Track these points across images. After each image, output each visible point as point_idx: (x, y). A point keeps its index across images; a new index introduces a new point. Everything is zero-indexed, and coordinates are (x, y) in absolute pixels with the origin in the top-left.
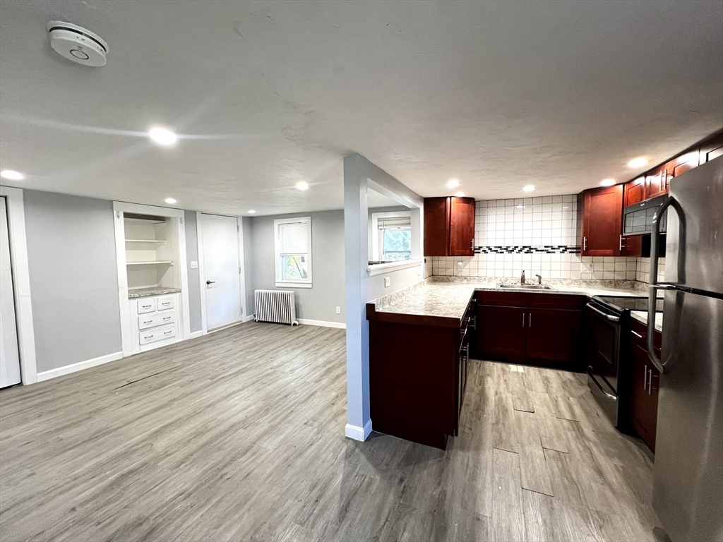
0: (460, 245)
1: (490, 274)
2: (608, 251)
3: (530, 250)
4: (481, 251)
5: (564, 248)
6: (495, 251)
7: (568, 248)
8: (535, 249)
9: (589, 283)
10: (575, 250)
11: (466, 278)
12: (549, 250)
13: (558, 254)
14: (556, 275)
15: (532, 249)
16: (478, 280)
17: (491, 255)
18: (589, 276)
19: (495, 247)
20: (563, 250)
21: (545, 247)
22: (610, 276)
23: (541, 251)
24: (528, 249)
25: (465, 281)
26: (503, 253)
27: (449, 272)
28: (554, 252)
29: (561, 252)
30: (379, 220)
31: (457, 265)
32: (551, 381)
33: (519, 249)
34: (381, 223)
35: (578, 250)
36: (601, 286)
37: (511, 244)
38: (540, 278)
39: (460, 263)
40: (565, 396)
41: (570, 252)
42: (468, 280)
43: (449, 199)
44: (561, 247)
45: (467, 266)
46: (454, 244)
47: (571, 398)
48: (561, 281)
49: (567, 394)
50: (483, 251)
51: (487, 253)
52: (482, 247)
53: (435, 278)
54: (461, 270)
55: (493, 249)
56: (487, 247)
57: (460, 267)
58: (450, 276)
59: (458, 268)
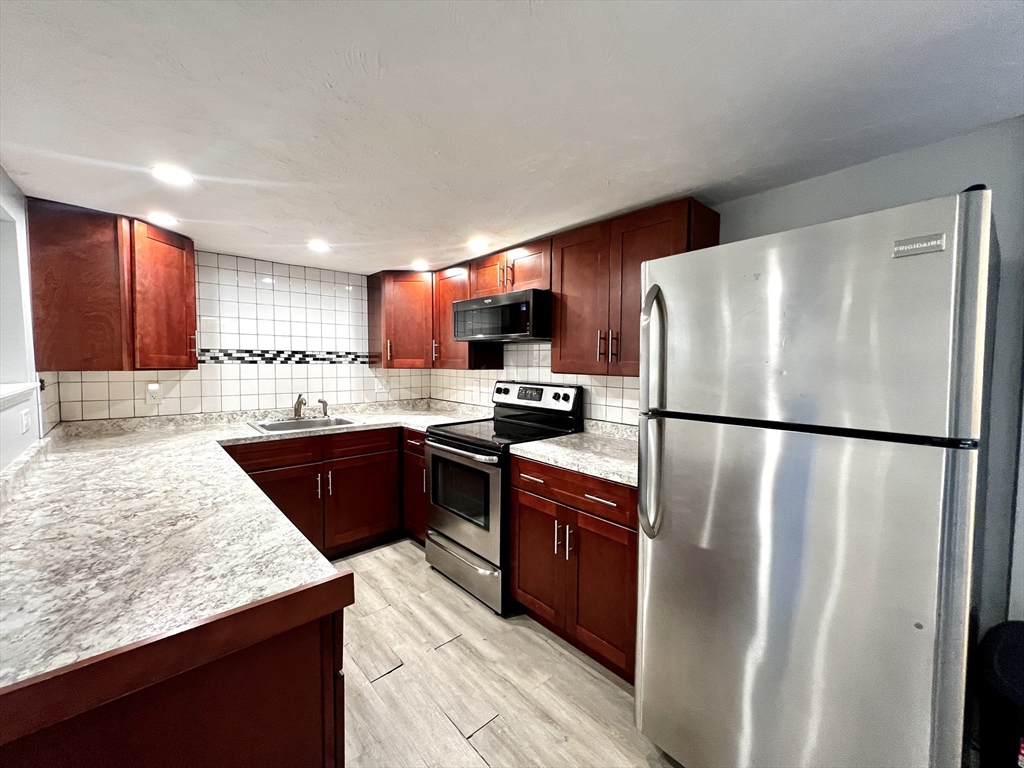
2: (419, 362)
3: (303, 358)
4: (206, 357)
5: (353, 357)
6: (238, 358)
7: (359, 357)
8: (311, 356)
9: (386, 406)
10: (367, 360)
11: (169, 420)
12: (333, 357)
13: (345, 368)
14: (344, 398)
15: (308, 356)
16: (205, 421)
17: (230, 368)
18: (384, 397)
19: (239, 351)
20: (353, 359)
21: (328, 353)
22: (406, 395)
23: (324, 359)
24: (301, 356)
25: (171, 427)
26: (255, 362)
27: (120, 410)
28: (341, 362)
29: (350, 362)
31: (146, 391)
32: (378, 577)
33: (285, 355)
35: (372, 360)
36: (398, 409)
37: (271, 346)
38: (325, 404)
39: (153, 387)
40: (412, 595)
41: (362, 363)
42: (177, 424)
43: (124, 224)
44: (350, 353)
45: (175, 392)
46: (147, 340)
47: (422, 595)
48: (352, 407)
49: (415, 592)
50: (212, 358)
51: (222, 362)
52: (208, 351)
53: (73, 428)
54: (155, 402)
55: (234, 355)
56: (221, 351)
57: (154, 395)
58: (124, 419)
59: (148, 397)
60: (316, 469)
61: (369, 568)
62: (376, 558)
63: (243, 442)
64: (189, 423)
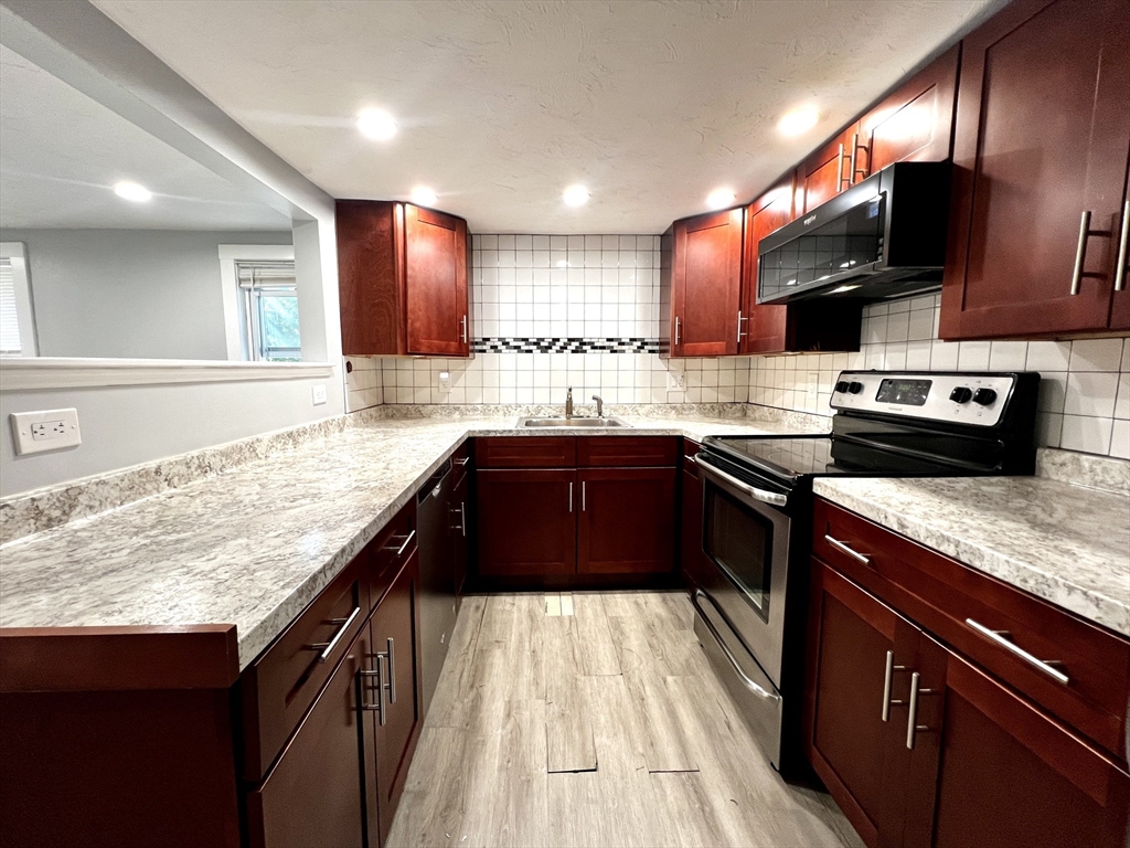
0: (434, 328)
1: (507, 397)
2: (718, 345)
3: (581, 346)
4: (487, 346)
5: (639, 344)
6: (516, 347)
7: (646, 344)
8: (589, 343)
9: (680, 410)
10: (657, 348)
11: (455, 409)
12: (614, 346)
13: (628, 358)
14: (627, 397)
15: (585, 344)
16: (484, 412)
17: (508, 357)
18: (678, 398)
19: (515, 339)
20: (639, 348)
21: (609, 340)
22: (710, 396)
23: (603, 348)
24: (577, 344)
25: (457, 415)
26: (531, 351)
27: (422, 396)
28: (623, 351)
29: (635, 352)
30: (238, 263)
31: (439, 380)
32: (627, 629)
33: (560, 344)
34: (246, 273)
35: (663, 348)
36: (698, 416)
37: (545, 332)
38: (600, 402)
39: (444, 376)
40: (656, 672)
41: (650, 351)
42: (462, 414)
43: (398, 209)
44: (635, 340)
45: (461, 382)
46: (417, 325)
47: (670, 679)
48: (635, 407)
49: (662, 669)
50: (492, 347)
51: (500, 351)
52: (488, 339)
53: (390, 410)
54: (446, 390)
55: (511, 344)
56: (500, 339)
57: (445, 383)
58: (423, 405)
59: (441, 386)
60: (568, 476)
61: (622, 614)
62: (637, 603)
63: (492, 435)
64: (471, 413)
